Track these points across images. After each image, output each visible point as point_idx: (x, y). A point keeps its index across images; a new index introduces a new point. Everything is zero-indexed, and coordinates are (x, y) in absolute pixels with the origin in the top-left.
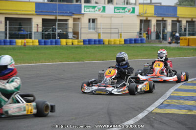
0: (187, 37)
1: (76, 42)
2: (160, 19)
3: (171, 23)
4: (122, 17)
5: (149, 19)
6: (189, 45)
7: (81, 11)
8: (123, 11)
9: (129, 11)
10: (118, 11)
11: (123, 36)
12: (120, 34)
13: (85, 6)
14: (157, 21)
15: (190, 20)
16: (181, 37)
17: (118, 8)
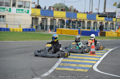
0: (59, 29)
2: (44, 17)
3: (50, 20)
4: (21, 15)
5: (37, 17)
6: (61, 34)
8: (22, 12)
9: (25, 12)
10: (19, 11)
11: (22, 27)
12: (20, 26)
14: (42, 18)
15: (61, 19)
16: (57, 29)
17: (19, 10)
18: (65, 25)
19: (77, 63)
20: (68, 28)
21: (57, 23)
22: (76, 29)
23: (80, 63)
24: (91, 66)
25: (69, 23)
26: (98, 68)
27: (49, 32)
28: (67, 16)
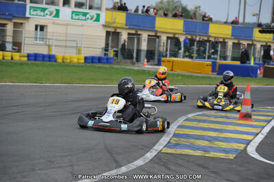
0: (168, 58)
1: (16, 56)
2: (133, 32)
3: (147, 39)
4: (82, 26)
5: (118, 31)
6: (172, 70)
7: (25, 14)
8: (84, 18)
10: (77, 17)
11: (83, 52)
12: (79, 50)
13: (30, 7)
14: (129, 34)
15: (172, 36)
16: (163, 59)
17: (78, 14)
18: (182, 51)
19: (210, 139)
20: (187, 56)
21: (162, 44)
22: (206, 59)
23: (216, 139)
24: (242, 146)
25: (191, 46)
26: (258, 150)
27: (144, 65)
28: (187, 30)
